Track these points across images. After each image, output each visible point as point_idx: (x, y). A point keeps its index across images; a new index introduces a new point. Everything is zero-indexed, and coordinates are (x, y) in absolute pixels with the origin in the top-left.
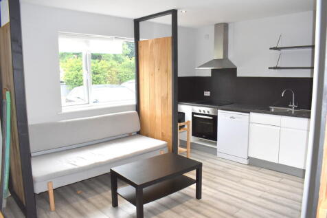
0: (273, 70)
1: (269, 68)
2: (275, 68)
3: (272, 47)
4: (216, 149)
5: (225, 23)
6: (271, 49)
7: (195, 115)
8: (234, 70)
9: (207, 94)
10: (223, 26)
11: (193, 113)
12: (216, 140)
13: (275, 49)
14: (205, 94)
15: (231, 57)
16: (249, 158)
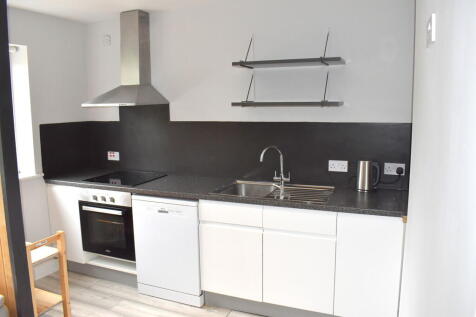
0: (240, 108)
1: (234, 104)
2: (243, 104)
3: (237, 61)
4: (135, 276)
5: (140, 11)
6: (234, 64)
7: (85, 208)
8: (164, 109)
9: (114, 156)
10: (137, 16)
11: (81, 204)
12: (134, 259)
13: (242, 64)
14: (110, 158)
15: (156, 81)
16: (203, 293)
